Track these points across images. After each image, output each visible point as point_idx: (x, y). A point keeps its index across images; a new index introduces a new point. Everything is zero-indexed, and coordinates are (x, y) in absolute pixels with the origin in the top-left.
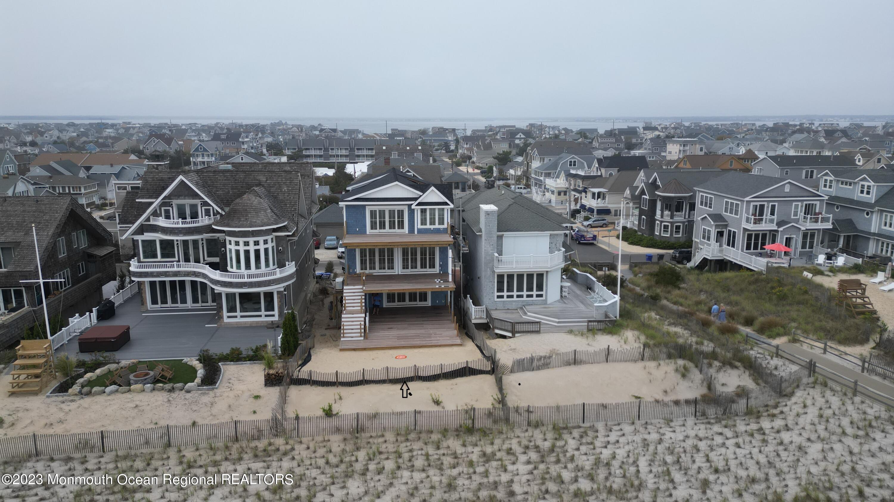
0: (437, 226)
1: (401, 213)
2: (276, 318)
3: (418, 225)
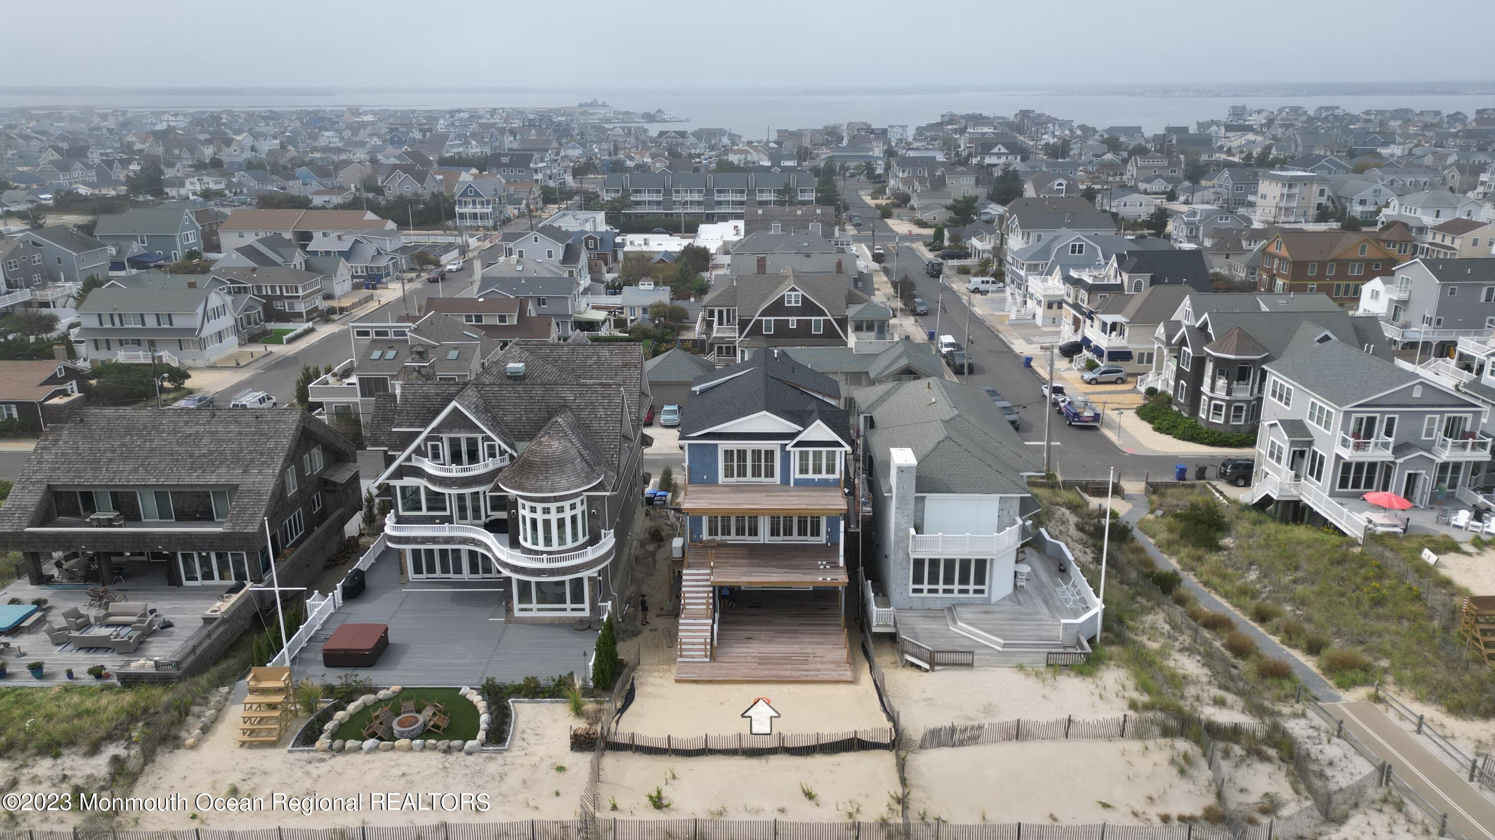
0: (824, 475)
1: (770, 454)
2: (587, 614)
3: (795, 474)
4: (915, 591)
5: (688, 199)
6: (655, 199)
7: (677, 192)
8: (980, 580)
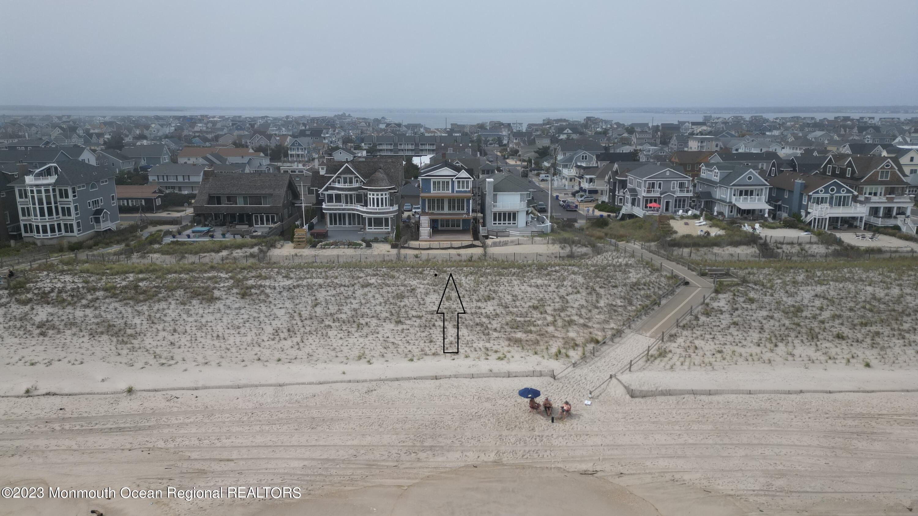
0: (465, 189)
1: (448, 182)
2: (390, 230)
3: (456, 189)
4: (494, 224)
5: (406, 148)
6: (389, 148)
7: (401, 145)
8: (514, 219)
